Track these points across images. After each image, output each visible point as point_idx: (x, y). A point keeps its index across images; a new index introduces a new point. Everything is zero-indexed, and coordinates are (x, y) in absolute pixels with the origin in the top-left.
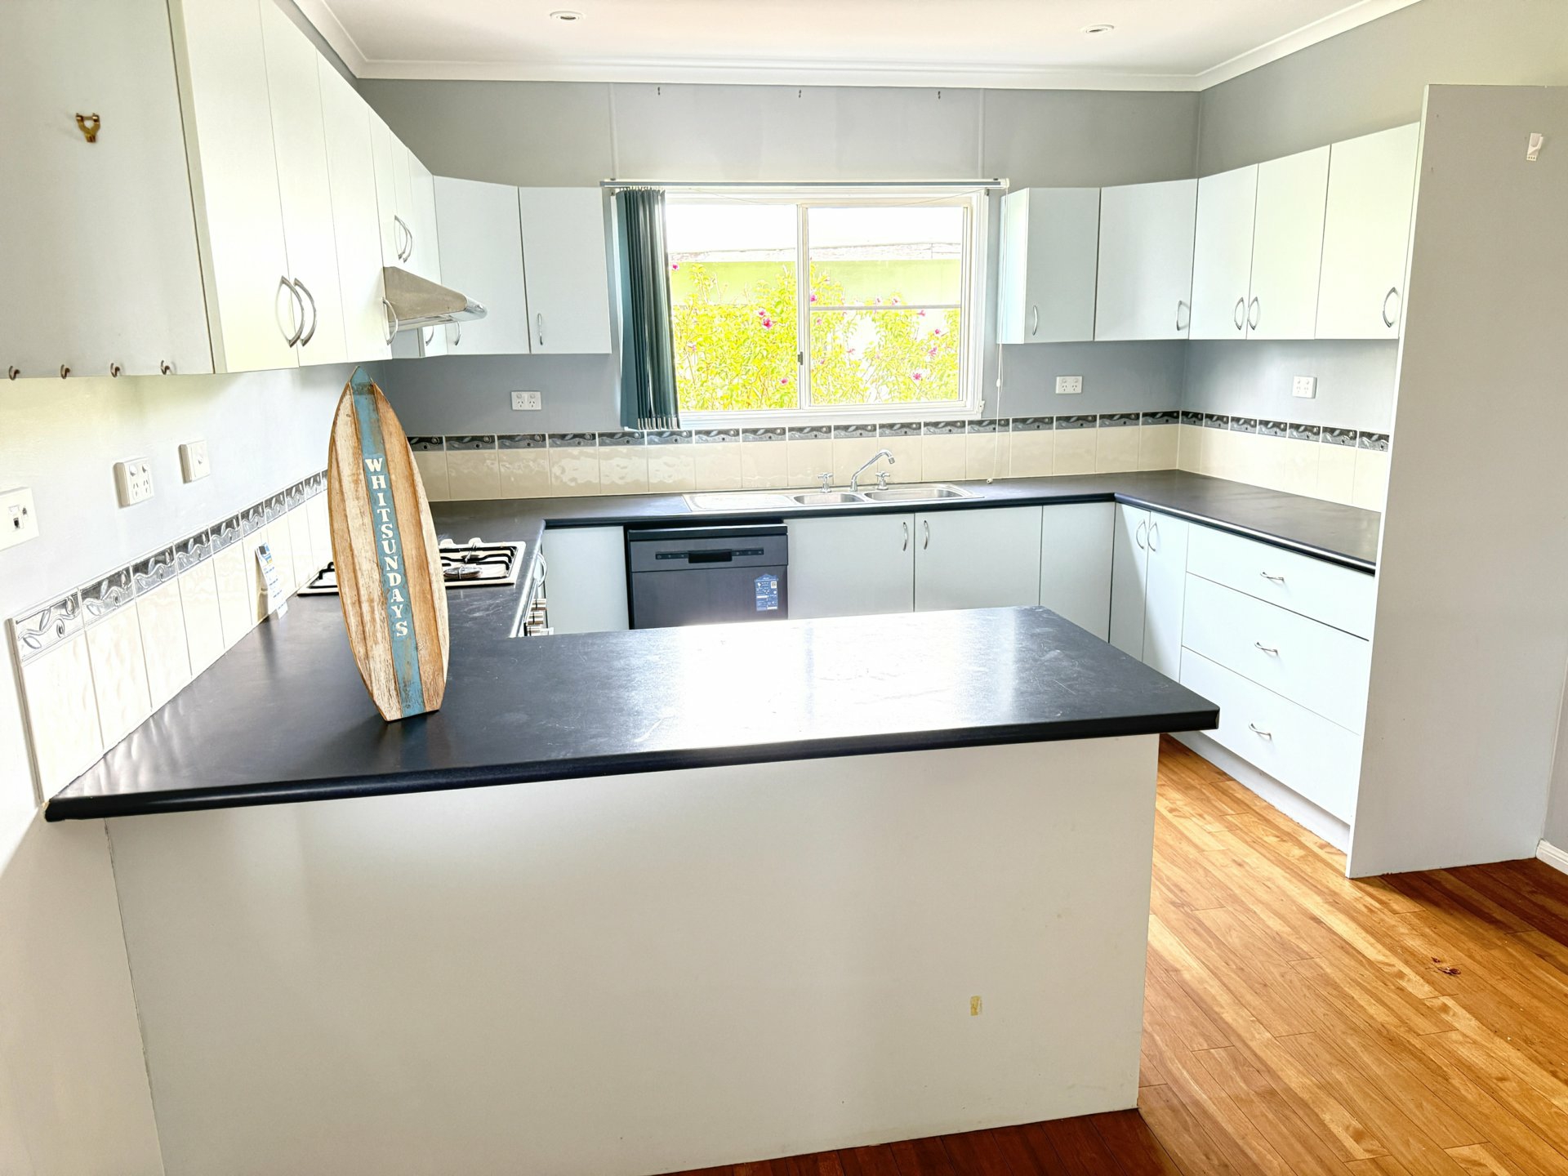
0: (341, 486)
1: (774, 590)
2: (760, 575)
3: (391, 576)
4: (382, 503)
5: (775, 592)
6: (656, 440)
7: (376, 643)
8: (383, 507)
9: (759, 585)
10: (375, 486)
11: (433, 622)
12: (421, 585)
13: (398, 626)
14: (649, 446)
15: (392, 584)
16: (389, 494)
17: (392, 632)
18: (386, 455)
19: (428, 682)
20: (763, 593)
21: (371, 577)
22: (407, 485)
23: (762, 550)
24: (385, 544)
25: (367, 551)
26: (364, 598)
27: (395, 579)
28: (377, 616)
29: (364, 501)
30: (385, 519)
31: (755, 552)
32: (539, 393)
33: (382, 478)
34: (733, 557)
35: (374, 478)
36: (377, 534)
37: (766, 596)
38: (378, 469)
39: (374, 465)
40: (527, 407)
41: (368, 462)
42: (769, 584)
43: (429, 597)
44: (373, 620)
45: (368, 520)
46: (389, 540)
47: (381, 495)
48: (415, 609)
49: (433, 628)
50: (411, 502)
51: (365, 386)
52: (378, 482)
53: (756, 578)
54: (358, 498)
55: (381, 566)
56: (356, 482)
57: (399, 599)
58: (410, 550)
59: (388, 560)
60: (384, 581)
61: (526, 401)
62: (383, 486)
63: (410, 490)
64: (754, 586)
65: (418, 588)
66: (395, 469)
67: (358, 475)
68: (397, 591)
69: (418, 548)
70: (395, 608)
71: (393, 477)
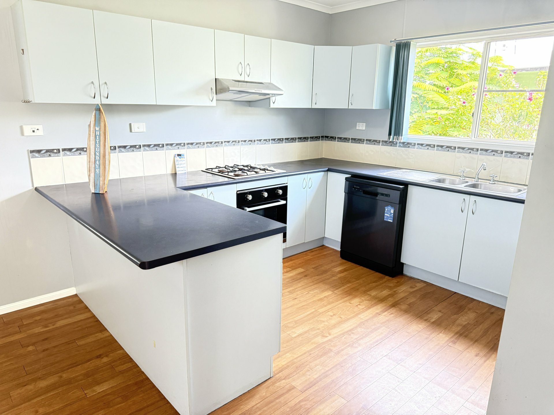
0: (90, 133)
1: (392, 213)
2: (387, 206)
3: (97, 157)
4: (98, 139)
5: (392, 215)
6: (402, 145)
7: (92, 173)
8: (98, 140)
9: (386, 209)
10: (97, 134)
11: (104, 171)
12: (103, 161)
13: (97, 169)
14: (399, 148)
15: (97, 159)
16: (99, 137)
17: (95, 171)
18: (100, 126)
19: (101, 186)
20: (387, 214)
21: (93, 156)
22: (104, 135)
23: (389, 195)
24: (97, 149)
25: (93, 150)
26: (91, 161)
27: (97, 158)
28: (93, 166)
29: (94, 137)
30: (98, 143)
31: (387, 195)
32: (365, 123)
33: (98, 132)
34: (378, 195)
35: (97, 132)
36: (95, 145)
37: (388, 215)
38: (98, 130)
39: (97, 129)
40: (361, 128)
41: (96, 128)
42: (390, 210)
43: (104, 164)
44: (92, 167)
45: (94, 142)
46: (98, 148)
47: (97, 136)
48: (101, 166)
49: (104, 172)
50: (104, 139)
51: (98, 109)
52: (98, 133)
53: (386, 206)
54: (93, 137)
55: (95, 154)
56: (93, 132)
57: (98, 163)
58: (102, 152)
59: (97, 153)
60: (95, 158)
61: (361, 126)
62: (98, 134)
63: (104, 136)
64: (384, 210)
65: (102, 161)
66: (102, 130)
67: (94, 131)
68: (97, 161)
69: (104, 151)
70: (96, 165)
71: (101, 132)
